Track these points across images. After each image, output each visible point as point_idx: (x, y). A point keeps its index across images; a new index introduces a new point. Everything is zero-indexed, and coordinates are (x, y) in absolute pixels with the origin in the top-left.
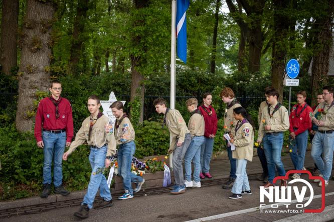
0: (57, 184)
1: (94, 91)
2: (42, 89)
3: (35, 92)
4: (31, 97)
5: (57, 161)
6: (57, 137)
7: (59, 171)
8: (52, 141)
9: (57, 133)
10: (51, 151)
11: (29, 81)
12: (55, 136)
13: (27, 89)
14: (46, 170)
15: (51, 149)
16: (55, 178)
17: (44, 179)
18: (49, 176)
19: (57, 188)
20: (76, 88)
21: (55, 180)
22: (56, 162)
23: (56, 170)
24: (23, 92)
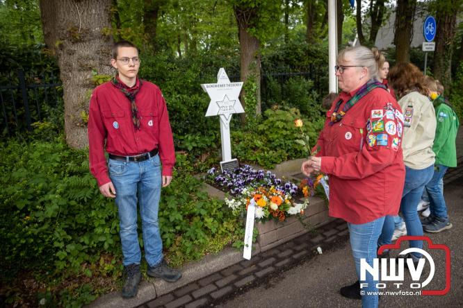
0: (153, 261)
1: (189, 71)
2: (102, 70)
3: (91, 76)
4: (85, 86)
5: (147, 216)
6: (141, 170)
7: (153, 236)
8: (132, 179)
9: (139, 160)
10: (131, 200)
11: (76, 56)
12: (137, 168)
13: (75, 72)
14: (127, 238)
15: (131, 196)
16: (148, 249)
17: (126, 256)
18: (135, 248)
19: (154, 268)
20: (160, 68)
21: (148, 253)
22: (144, 218)
23: (148, 234)
24: (69, 78)
